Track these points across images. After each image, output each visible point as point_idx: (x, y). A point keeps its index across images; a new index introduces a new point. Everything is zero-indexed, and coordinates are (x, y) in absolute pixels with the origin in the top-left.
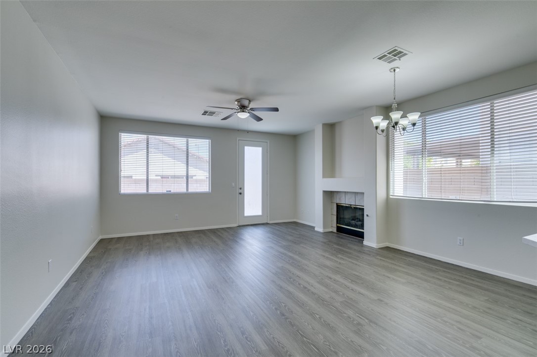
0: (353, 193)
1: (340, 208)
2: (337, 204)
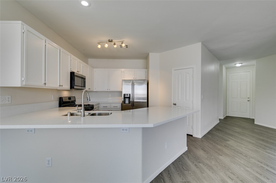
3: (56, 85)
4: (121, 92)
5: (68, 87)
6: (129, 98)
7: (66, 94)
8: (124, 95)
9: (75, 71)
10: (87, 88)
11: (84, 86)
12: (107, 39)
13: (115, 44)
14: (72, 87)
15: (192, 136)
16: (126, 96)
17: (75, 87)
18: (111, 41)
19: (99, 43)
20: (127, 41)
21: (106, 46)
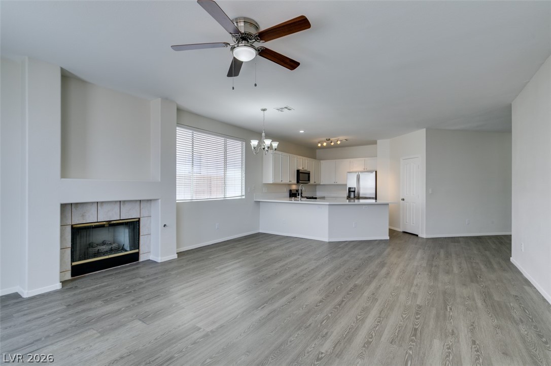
0: (116, 202)
1: (77, 232)
2: (72, 226)
3: (286, 181)
4: (346, 185)
5: (295, 182)
6: (354, 191)
7: (294, 187)
8: (350, 188)
9: (300, 168)
10: (312, 182)
11: (309, 180)
12: (324, 139)
13: (331, 142)
14: (298, 182)
15: (417, 235)
16: (352, 190)
17: (300, 182)
18: (329, 140)
19: (319, 142)
20: (342, 138)
21: (325, 144)
